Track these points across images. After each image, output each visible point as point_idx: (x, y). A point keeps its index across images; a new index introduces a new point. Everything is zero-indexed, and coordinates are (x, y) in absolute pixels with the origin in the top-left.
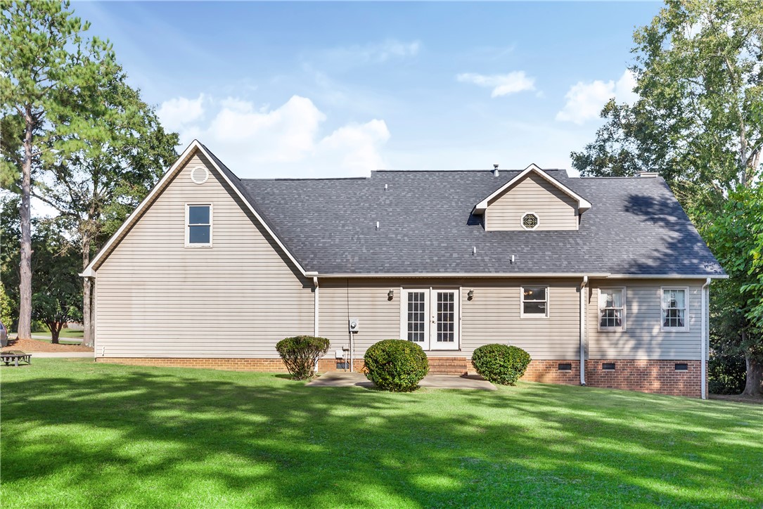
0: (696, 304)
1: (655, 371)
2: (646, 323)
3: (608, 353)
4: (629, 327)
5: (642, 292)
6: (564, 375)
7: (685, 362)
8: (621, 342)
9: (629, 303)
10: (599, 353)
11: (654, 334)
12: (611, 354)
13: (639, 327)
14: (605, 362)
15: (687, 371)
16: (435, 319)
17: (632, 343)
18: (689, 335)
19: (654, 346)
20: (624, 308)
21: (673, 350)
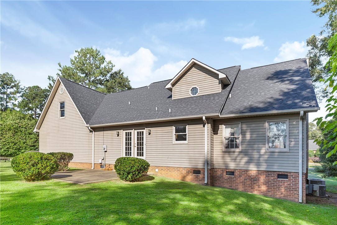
0: (295, 132)
1: (262, 179)
2: (256, 146)
3: (230, 165)
4: (244, 148)
5: (253, 125)
6: (196, 177)
7: (286, 173)
8: (238, 158)
9: (243, 133)
10: (224, 165)
11: (262, 153)
12: (232, 166)
13: (250, 148)
14: (228, 170)
15: (287, 180)
16: (136, 145)
17: (245, 159)
18: (289, 154)
19: (262, 161)
20: (240, 136)
21: (276, 165)
